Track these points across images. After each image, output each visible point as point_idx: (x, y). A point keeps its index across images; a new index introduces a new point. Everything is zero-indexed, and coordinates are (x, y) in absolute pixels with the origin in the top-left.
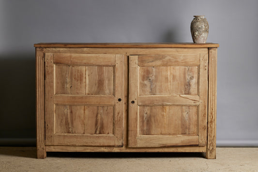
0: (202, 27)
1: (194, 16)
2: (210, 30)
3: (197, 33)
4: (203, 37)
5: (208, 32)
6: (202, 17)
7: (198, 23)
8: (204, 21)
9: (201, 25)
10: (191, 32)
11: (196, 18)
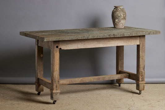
0: (121, 15)
1: (114, 6)
2: (127, 18)
3: (117, 20)
4: (121, 23)
5: (125, 19)
6: (120, 7)
7: (118, 13)
8: (123, 10)
9: (120, 14)
10: (112, 19)
11: (116, 7)
